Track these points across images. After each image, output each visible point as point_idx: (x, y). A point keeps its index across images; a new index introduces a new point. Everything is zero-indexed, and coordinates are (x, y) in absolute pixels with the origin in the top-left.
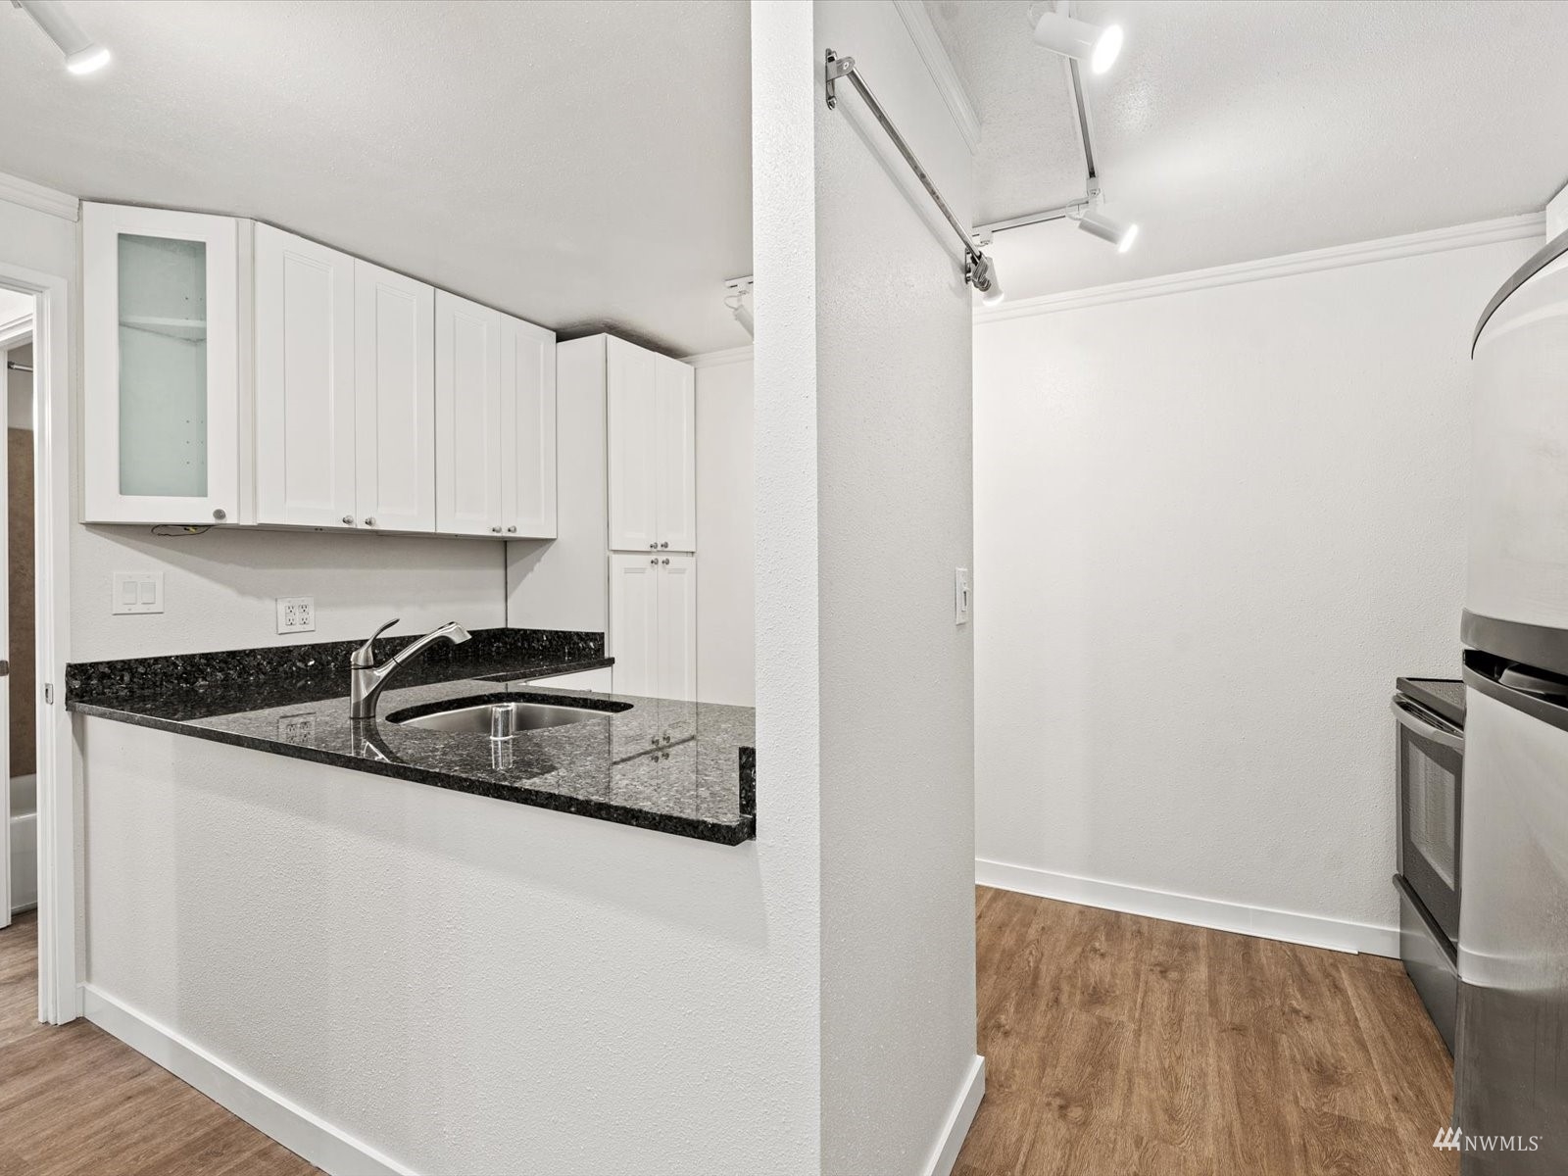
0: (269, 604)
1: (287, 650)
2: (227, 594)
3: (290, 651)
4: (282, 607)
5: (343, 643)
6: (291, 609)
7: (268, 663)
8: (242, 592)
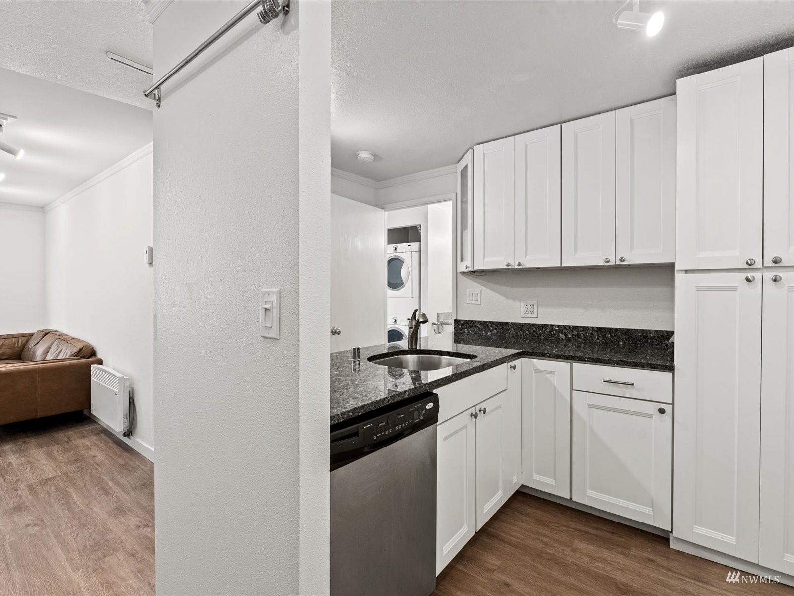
0: (517, 303)
1: (522, 325)
2: (502, 298)
3: (523, 326)
4: (522, 305)
5: (548, 325)
6: (526, 306)
7: (513, 329)
8: (507, 298)
